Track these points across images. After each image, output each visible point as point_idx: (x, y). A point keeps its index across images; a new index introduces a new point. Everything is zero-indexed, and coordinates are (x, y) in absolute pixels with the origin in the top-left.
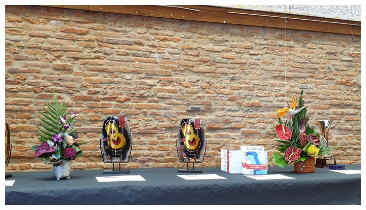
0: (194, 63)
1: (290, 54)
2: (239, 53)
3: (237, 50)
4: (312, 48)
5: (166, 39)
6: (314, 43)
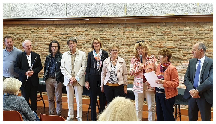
0: (90, 40)
1: (130, 34)
2: (107, 35)
4: (141, 31)
5: (79, 31)
6: (142, 28)
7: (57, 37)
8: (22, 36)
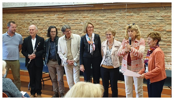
1: (131, 19)
2: (110, 20)
3: (109, 19)
4: (142, 15)
5: (85, 17)
6: (143, 13)
7: (66, 23)
8: (36, 22)
